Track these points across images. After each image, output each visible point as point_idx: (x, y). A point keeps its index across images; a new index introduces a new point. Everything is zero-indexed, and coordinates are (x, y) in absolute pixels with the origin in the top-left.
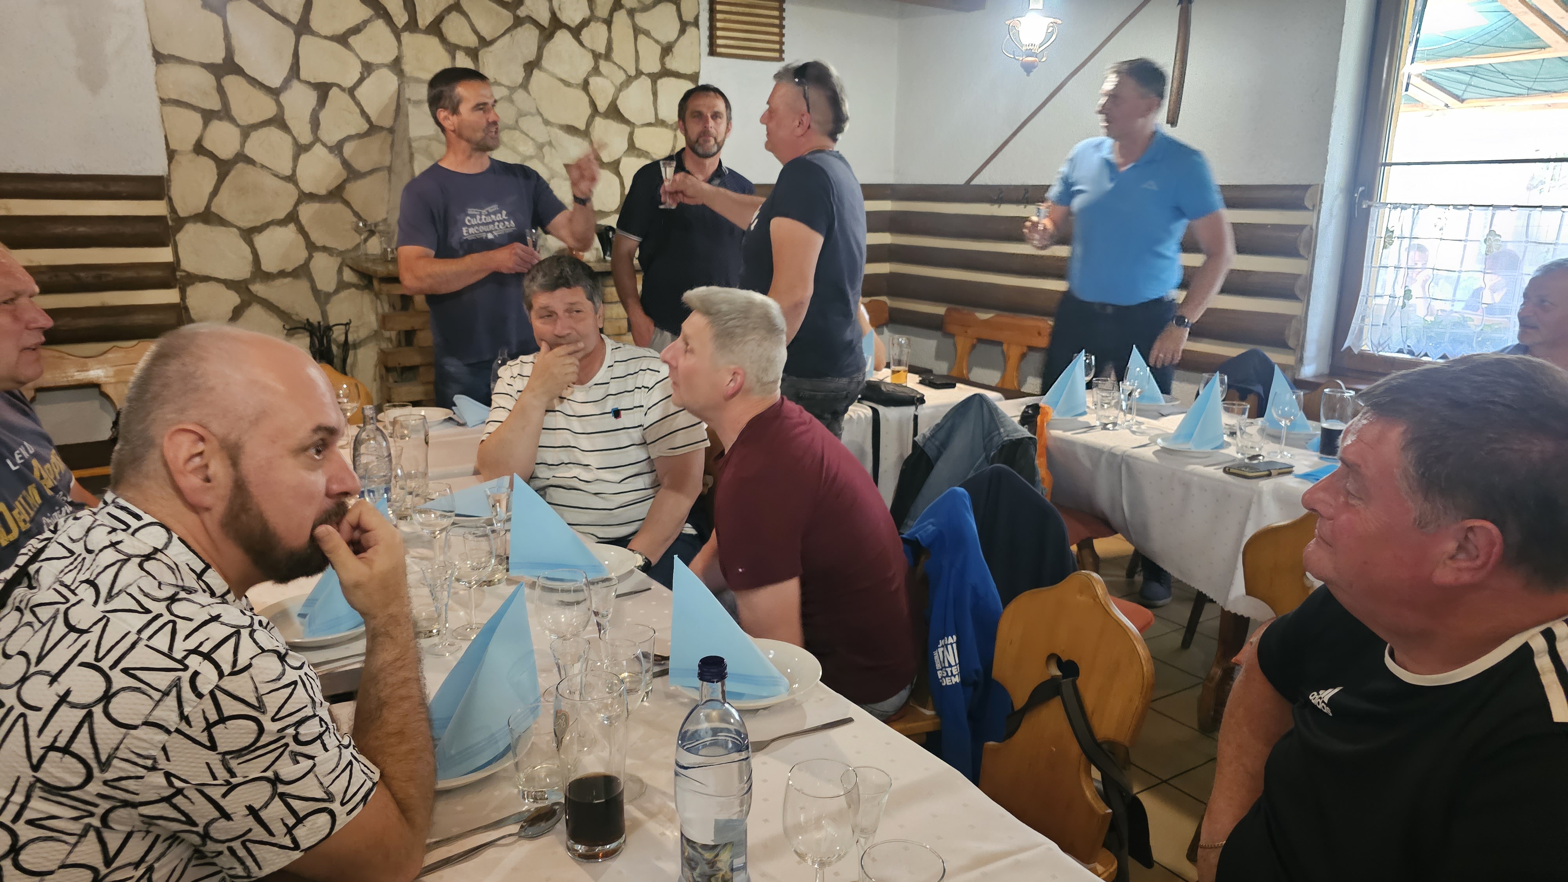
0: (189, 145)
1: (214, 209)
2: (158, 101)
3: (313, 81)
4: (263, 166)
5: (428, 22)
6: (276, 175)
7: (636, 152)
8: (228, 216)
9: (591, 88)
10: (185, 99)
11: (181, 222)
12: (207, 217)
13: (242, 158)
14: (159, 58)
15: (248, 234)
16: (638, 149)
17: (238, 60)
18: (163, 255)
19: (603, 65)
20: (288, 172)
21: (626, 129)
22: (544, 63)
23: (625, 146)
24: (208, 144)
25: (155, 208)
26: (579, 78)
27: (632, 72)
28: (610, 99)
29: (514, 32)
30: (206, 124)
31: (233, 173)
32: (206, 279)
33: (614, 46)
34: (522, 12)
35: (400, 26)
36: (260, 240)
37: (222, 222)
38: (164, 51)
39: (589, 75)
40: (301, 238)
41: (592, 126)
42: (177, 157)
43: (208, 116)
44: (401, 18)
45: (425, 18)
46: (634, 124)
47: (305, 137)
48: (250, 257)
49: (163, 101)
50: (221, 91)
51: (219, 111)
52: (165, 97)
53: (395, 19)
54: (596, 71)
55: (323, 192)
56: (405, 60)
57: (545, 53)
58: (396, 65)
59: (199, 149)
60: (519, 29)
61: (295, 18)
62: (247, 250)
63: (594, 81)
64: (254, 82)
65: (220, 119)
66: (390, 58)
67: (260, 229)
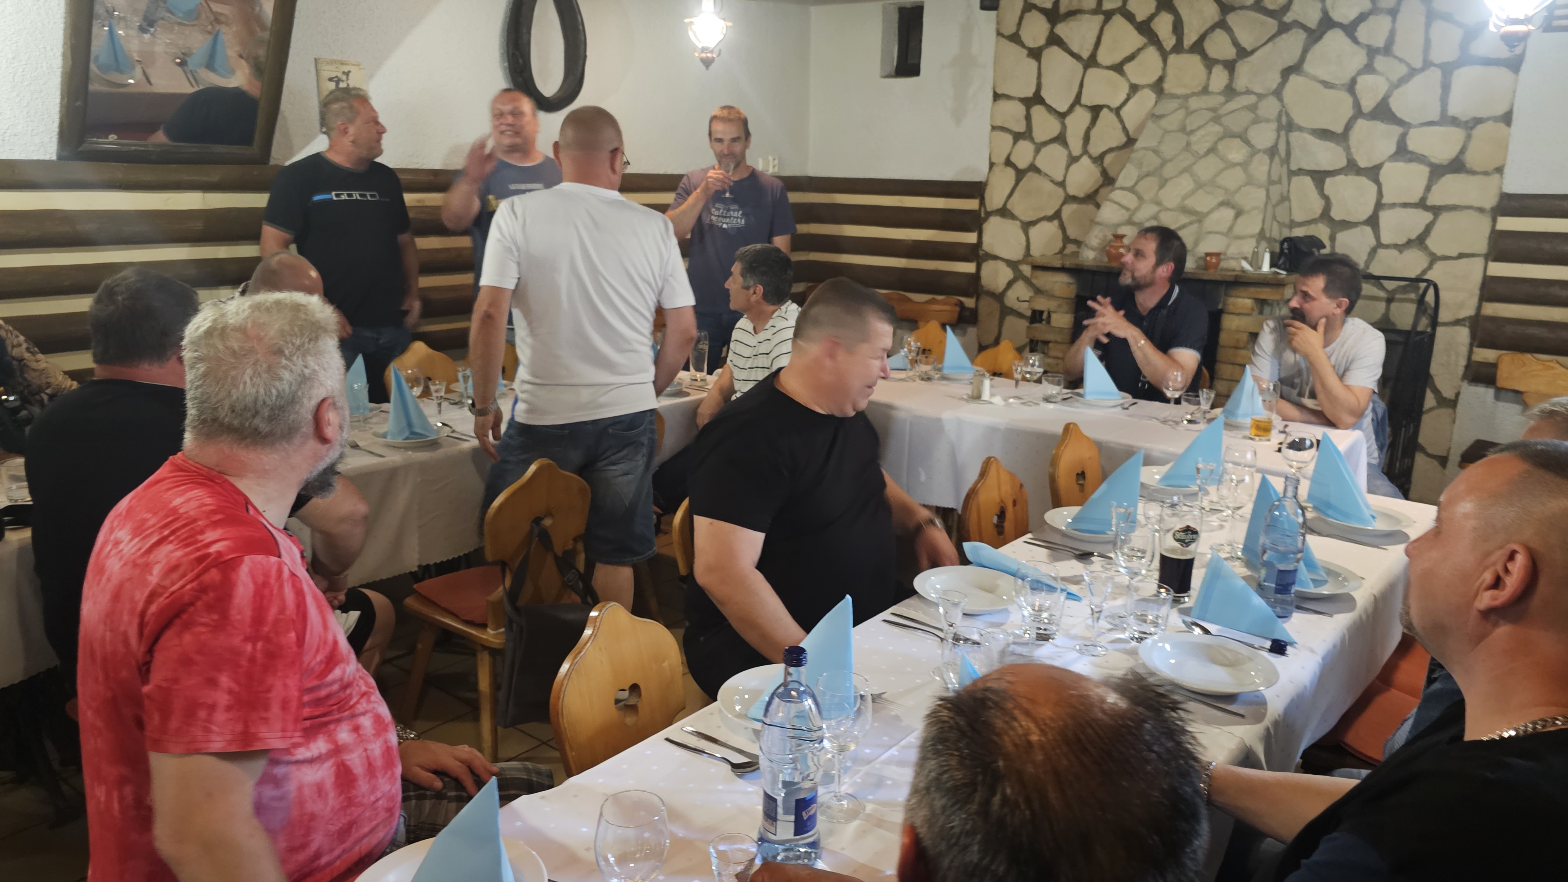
0: (1002, 159)
1: (1009, 206)
2: (990, 127)
3: (1089, 104)
4: (1046, 175)
5: (1191, 42)
6: (1052, 181)
8: (1017, 211)
9: (1358, 88)
10: (1006, 126)
11: (989, 214)
12: (1004, 212)
13: (1033, 168)
14: (997, 97)
15: (1026, 226)
16: (1412, 153)
17: (1044, 94)
18: (971, 238)
19: (1380, 62)
20: (1060, 178)
21: (1398, 130)
22: (1307, 67)
23: (1393, 149)
24: (1013, 159)
25: (971, 204)
26: (1346, 78)
27: (1418, 64)
28: (1380, 97)
29: (1277, 40)
30: (1015, 142)
31: (1025, 179)
32: (995, 258)
33: (1398, 38)
34: (1288, 18)
35: (1168, 48)
36: (1033, 231)
37: (1013, 217)
38: (999, 92)
39: (1360, 73)
40: (1060, 232)
41: (1352, 129)
42: (994, 168)
43: (1017, 137)
44: (1169, 41)
45: (1190, 39)
46: (1409, 124)
47: (1076, 150)
48: (1024, 243)
49: (994, 128)
50: (1028, 118)
51: (1024, 133)
52: (995, 125)
53: (1165, 44)
54: (1369, 68)
55: (1081, 195)
56: (1167, 79)
57: (1309, 56)
58: (1158, 86)
59: (1008, 163)
60: (1284, 36)
61: (1085, 55)
62: (1023, 238)
63: (1365, 81)
64: (1050, 109)
65: (1024, 139)
66: (1154, 78)
67: (1033, 223)
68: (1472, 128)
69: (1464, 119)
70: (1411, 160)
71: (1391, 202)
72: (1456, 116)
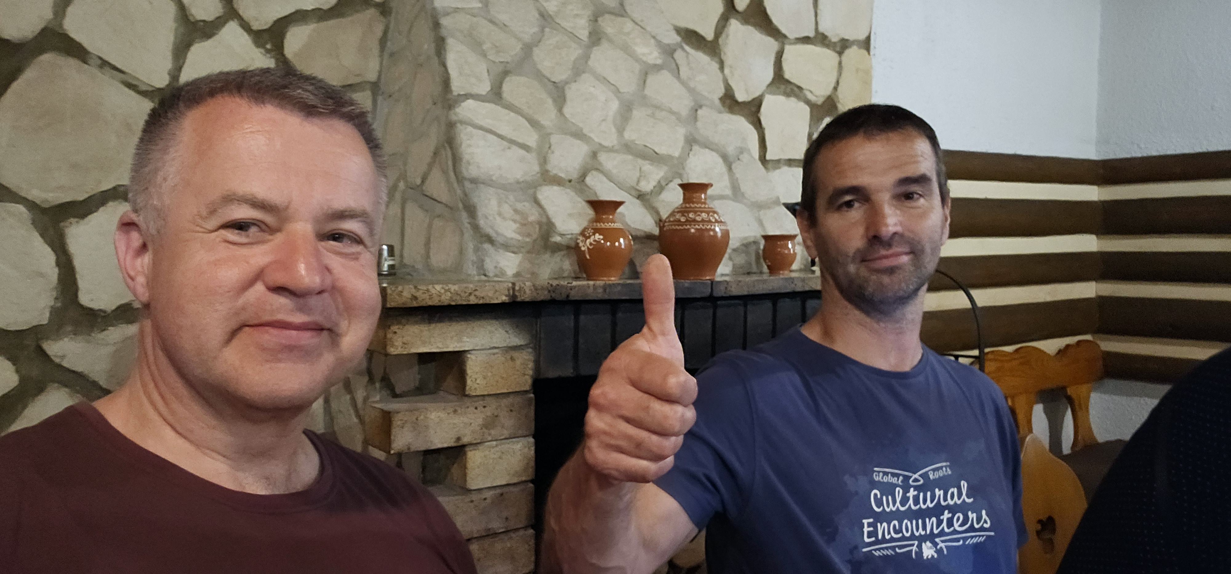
7: (783, 87)
16: (788, 82)
21: (772, 44)
23: (769, 75)
31: (29, 74)
41: (724, 35)
46: (785, 36)
62: (47, 257)
68: (840, 53)
69: (834, 39)
70: (788, 95)
71: (776, 158)
72: (826, 34)
